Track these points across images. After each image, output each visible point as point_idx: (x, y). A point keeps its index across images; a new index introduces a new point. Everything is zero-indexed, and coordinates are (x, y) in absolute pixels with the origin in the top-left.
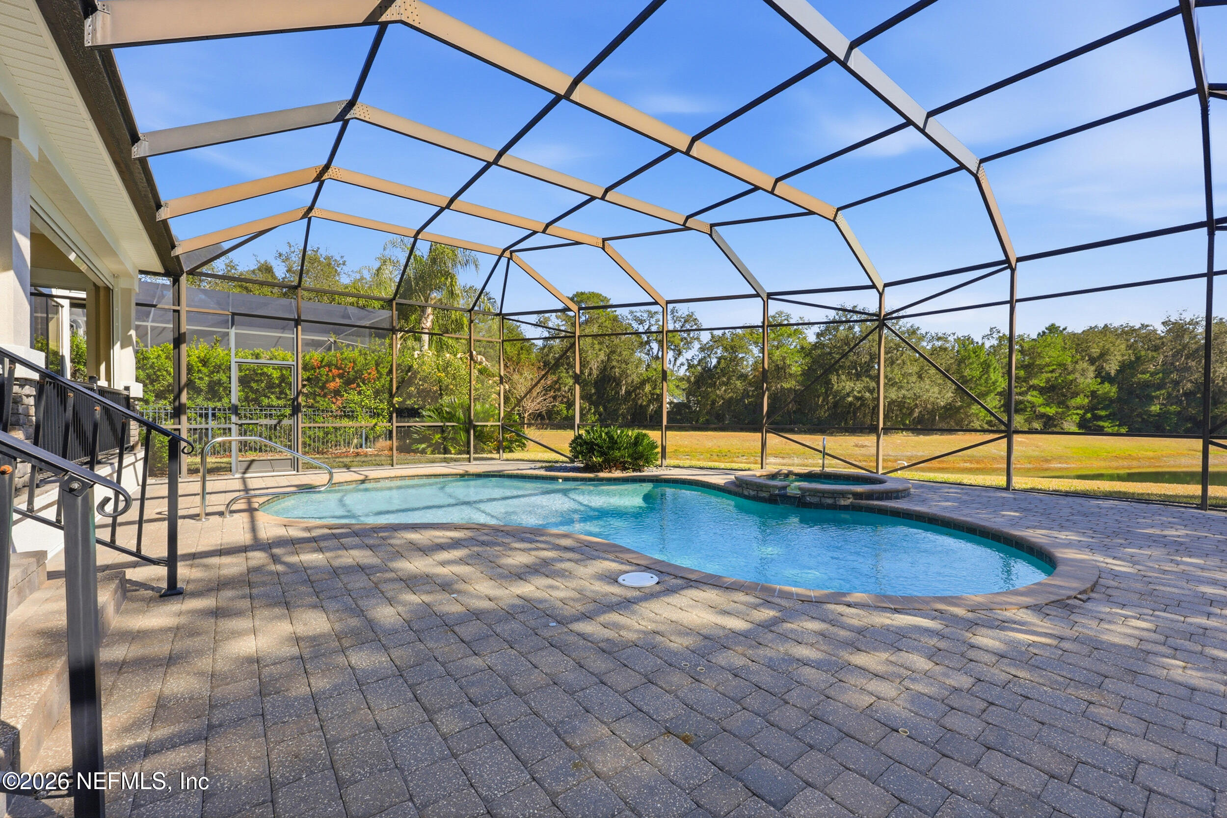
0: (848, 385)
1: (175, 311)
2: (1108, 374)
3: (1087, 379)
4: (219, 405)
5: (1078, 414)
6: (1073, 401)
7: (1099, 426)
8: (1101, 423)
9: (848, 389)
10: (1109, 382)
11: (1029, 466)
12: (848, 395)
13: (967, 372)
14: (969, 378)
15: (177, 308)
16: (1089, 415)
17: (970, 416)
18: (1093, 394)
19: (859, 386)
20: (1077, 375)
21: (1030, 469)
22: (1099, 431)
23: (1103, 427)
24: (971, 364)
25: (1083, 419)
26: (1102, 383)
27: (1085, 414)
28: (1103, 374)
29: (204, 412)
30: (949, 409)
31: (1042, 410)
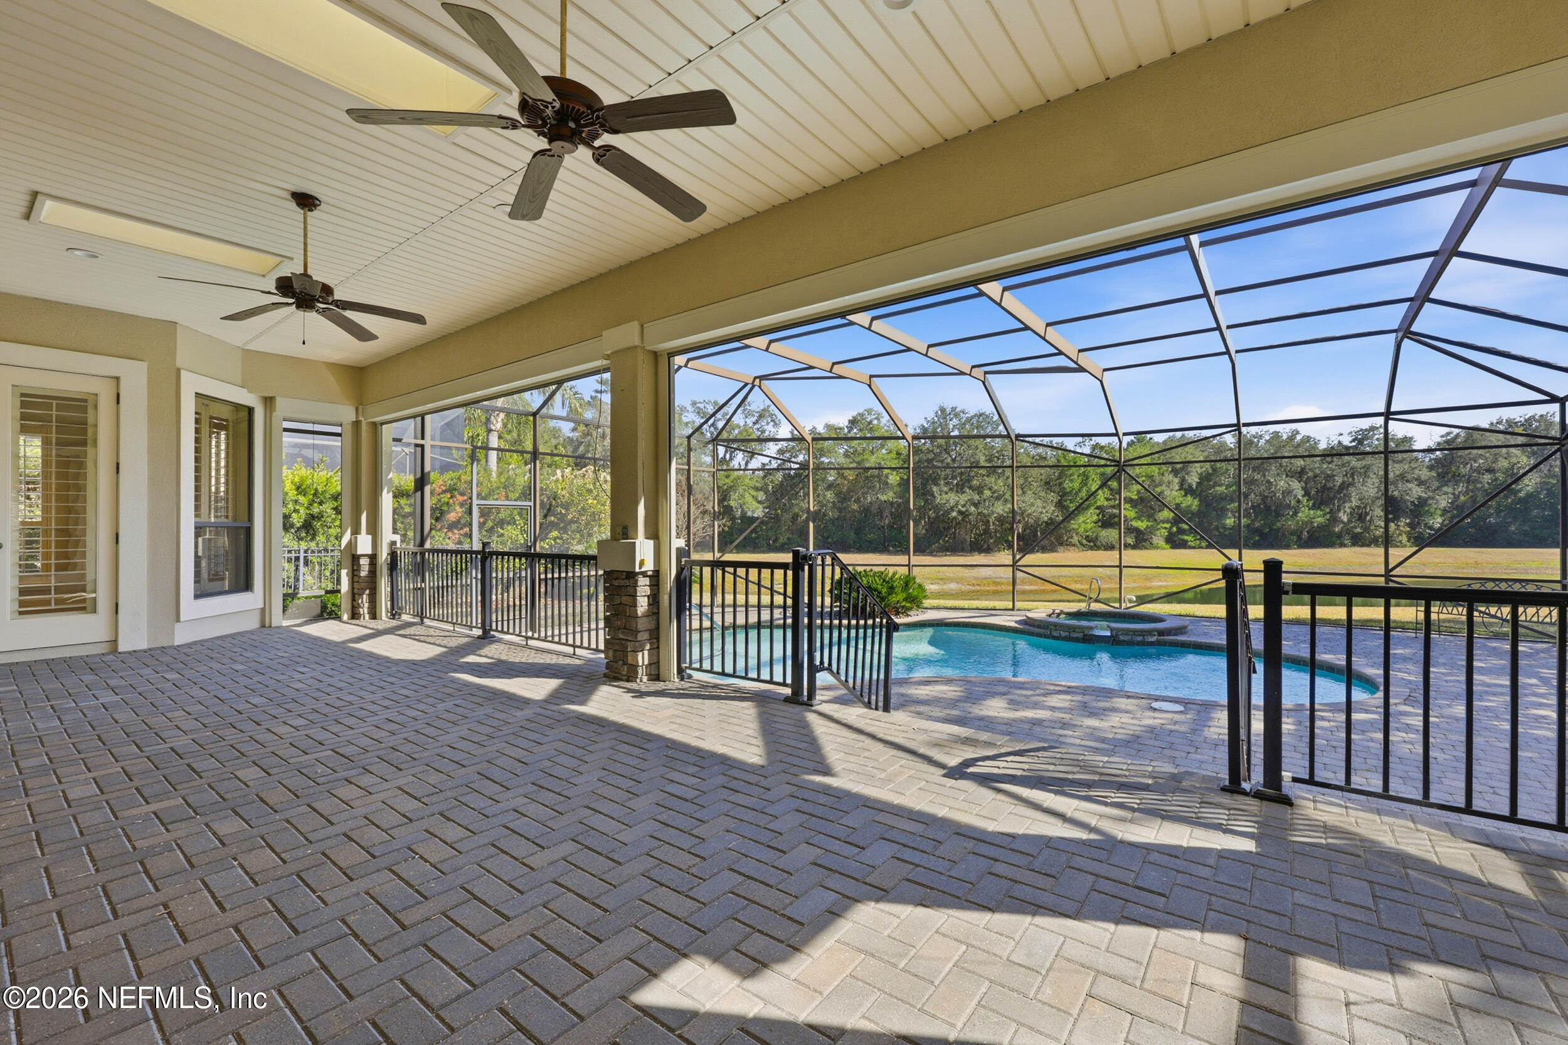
0: (952, 498)
1: (417, 445)
2: (1190, 486)
3: (1173, 494)
4: (313, 545)
5: (1165, 528)
6: (1160, 514)
7: (1183, 540)
8: (1186, 537)
9: (952, 503)
10: (1191, 495)
11: (1135, 585)
12: (952, 509)
13: (1067, 485)
14: (1068, 490)
15: (420, 442)
16: (1175, 529)
17: (1070, 531)
18: (1178, 506)
19: (963, 498)
20: (1164, 487)
21: (1134, 588)
22: (1183, 545)
23: (1187, 541)
24: (1071, 475)
25: (1171, 534)
26: (1185, 495)
27: (1171, 528)
28: (1186, 486)
29: (293, 555)
30: (1050, 524)
31: (1135, 524)
